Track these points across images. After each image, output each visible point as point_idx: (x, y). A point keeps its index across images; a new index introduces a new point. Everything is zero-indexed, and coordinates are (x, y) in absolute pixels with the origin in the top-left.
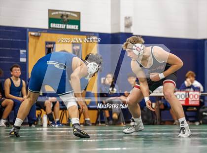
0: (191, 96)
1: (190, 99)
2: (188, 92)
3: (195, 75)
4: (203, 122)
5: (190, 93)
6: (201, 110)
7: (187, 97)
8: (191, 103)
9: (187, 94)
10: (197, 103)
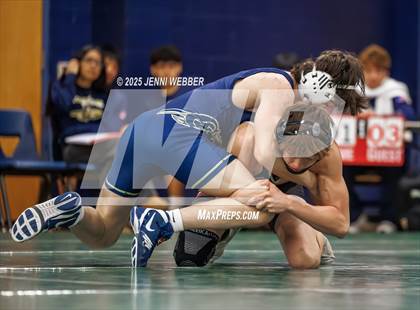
0: (376, 134)
1: (370, 143)
2: (366, 119)
3: (388, 63)
4: (409, 223)
5: (372, 122)
6: (405, 182)
7: (362, 134)
8: (373, 156)
9: (362, 124)
10: (396, 157)
